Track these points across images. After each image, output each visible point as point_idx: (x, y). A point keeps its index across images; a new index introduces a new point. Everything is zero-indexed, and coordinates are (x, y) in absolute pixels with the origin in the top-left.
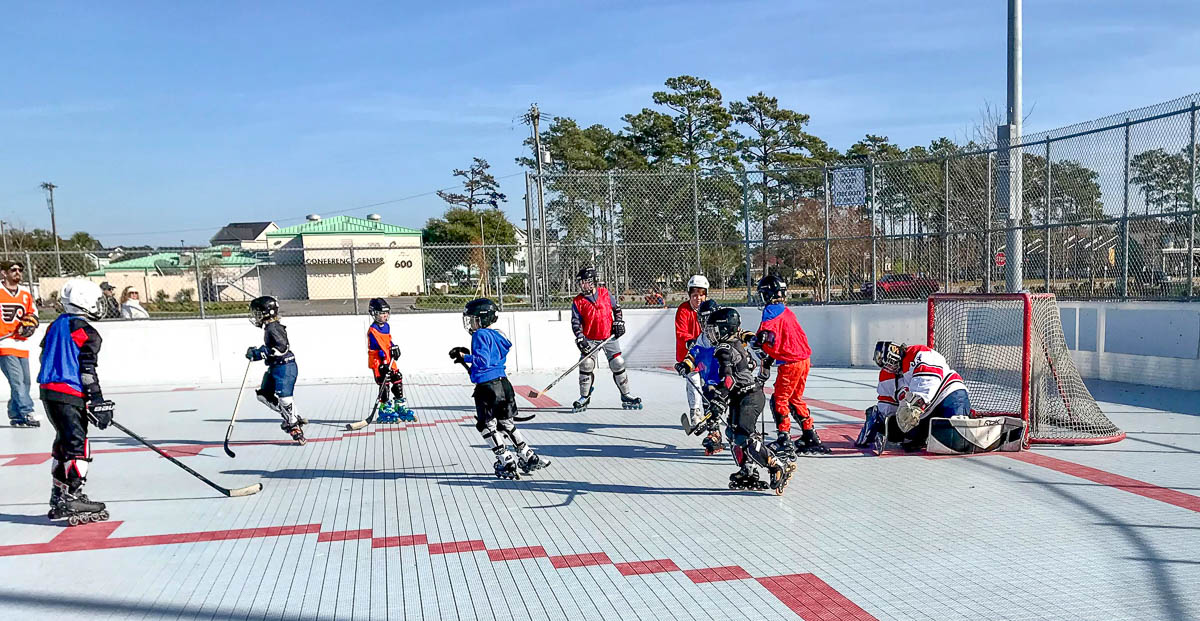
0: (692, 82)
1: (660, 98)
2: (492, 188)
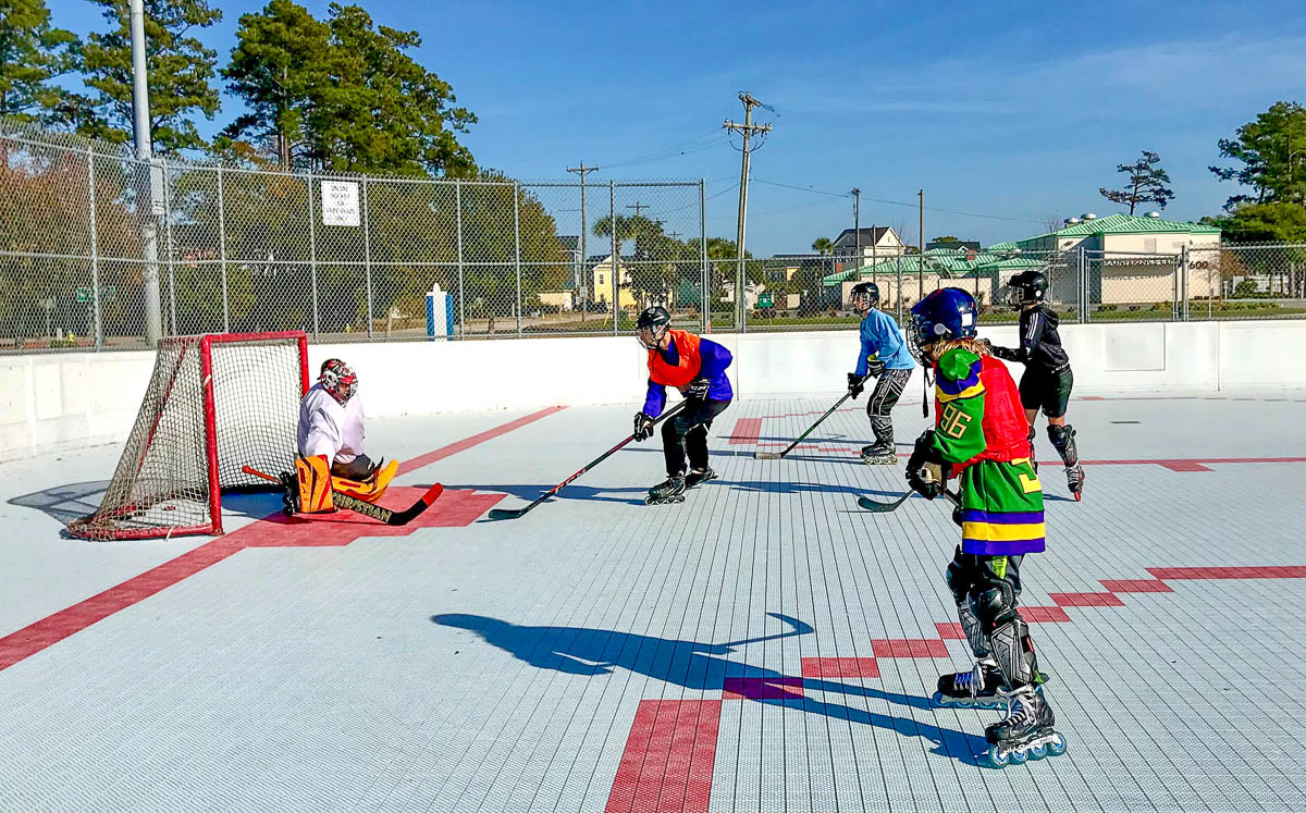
2: (1159, 184)
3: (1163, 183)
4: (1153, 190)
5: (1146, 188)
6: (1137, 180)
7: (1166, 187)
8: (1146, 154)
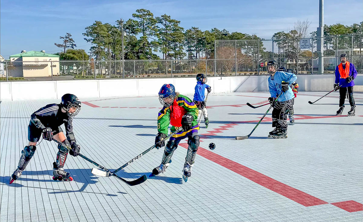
0: (144, 11)
1: (134, 15)
2: (72, 43)
3: (73, 42)
4: (71, 44)
5: (69, 43)
6: (66, 41)
7: (74, 43)
8: (67, 34)
